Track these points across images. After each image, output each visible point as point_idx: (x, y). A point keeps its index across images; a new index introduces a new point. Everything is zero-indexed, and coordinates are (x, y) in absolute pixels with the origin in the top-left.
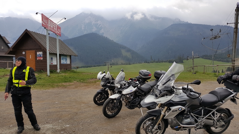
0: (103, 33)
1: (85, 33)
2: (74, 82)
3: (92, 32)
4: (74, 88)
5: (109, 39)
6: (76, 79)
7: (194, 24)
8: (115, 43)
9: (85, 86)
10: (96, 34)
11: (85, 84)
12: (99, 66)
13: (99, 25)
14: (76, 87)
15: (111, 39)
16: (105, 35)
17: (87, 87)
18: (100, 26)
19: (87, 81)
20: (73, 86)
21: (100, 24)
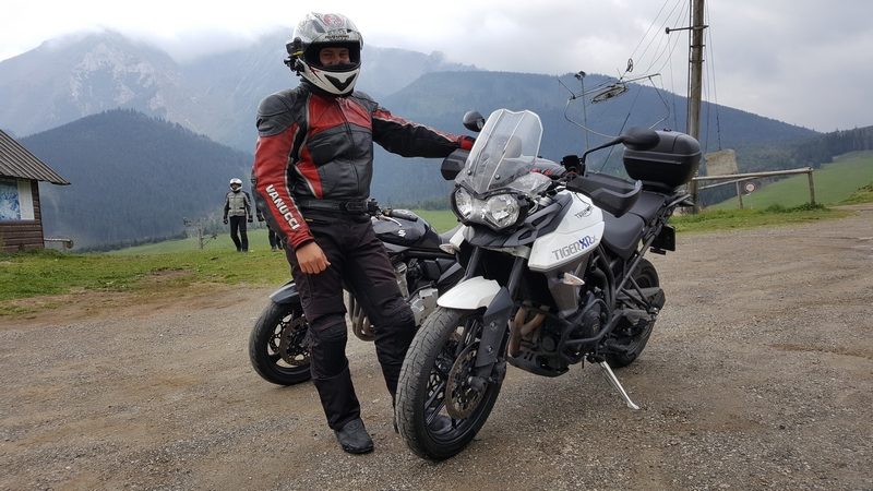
0: (163, 110)
1: (86, 111)
2: (73, 290)
3: (115, 108)
4: (79, 318)
5: (189, 131)
6: (78, 278)
7: (496, 72)
8: (216, 146)
9: (137, 302)
10: (134, 112)
11: (135, 295)
12: (155, 242)
13: (142, 77)
14: (91, 312)
15: (199, 133)
16: (169, 117)
17: (152, 306)
18: (149, 82)
19: (141, 283)
20: (74, 310)
21: (148, 76)
